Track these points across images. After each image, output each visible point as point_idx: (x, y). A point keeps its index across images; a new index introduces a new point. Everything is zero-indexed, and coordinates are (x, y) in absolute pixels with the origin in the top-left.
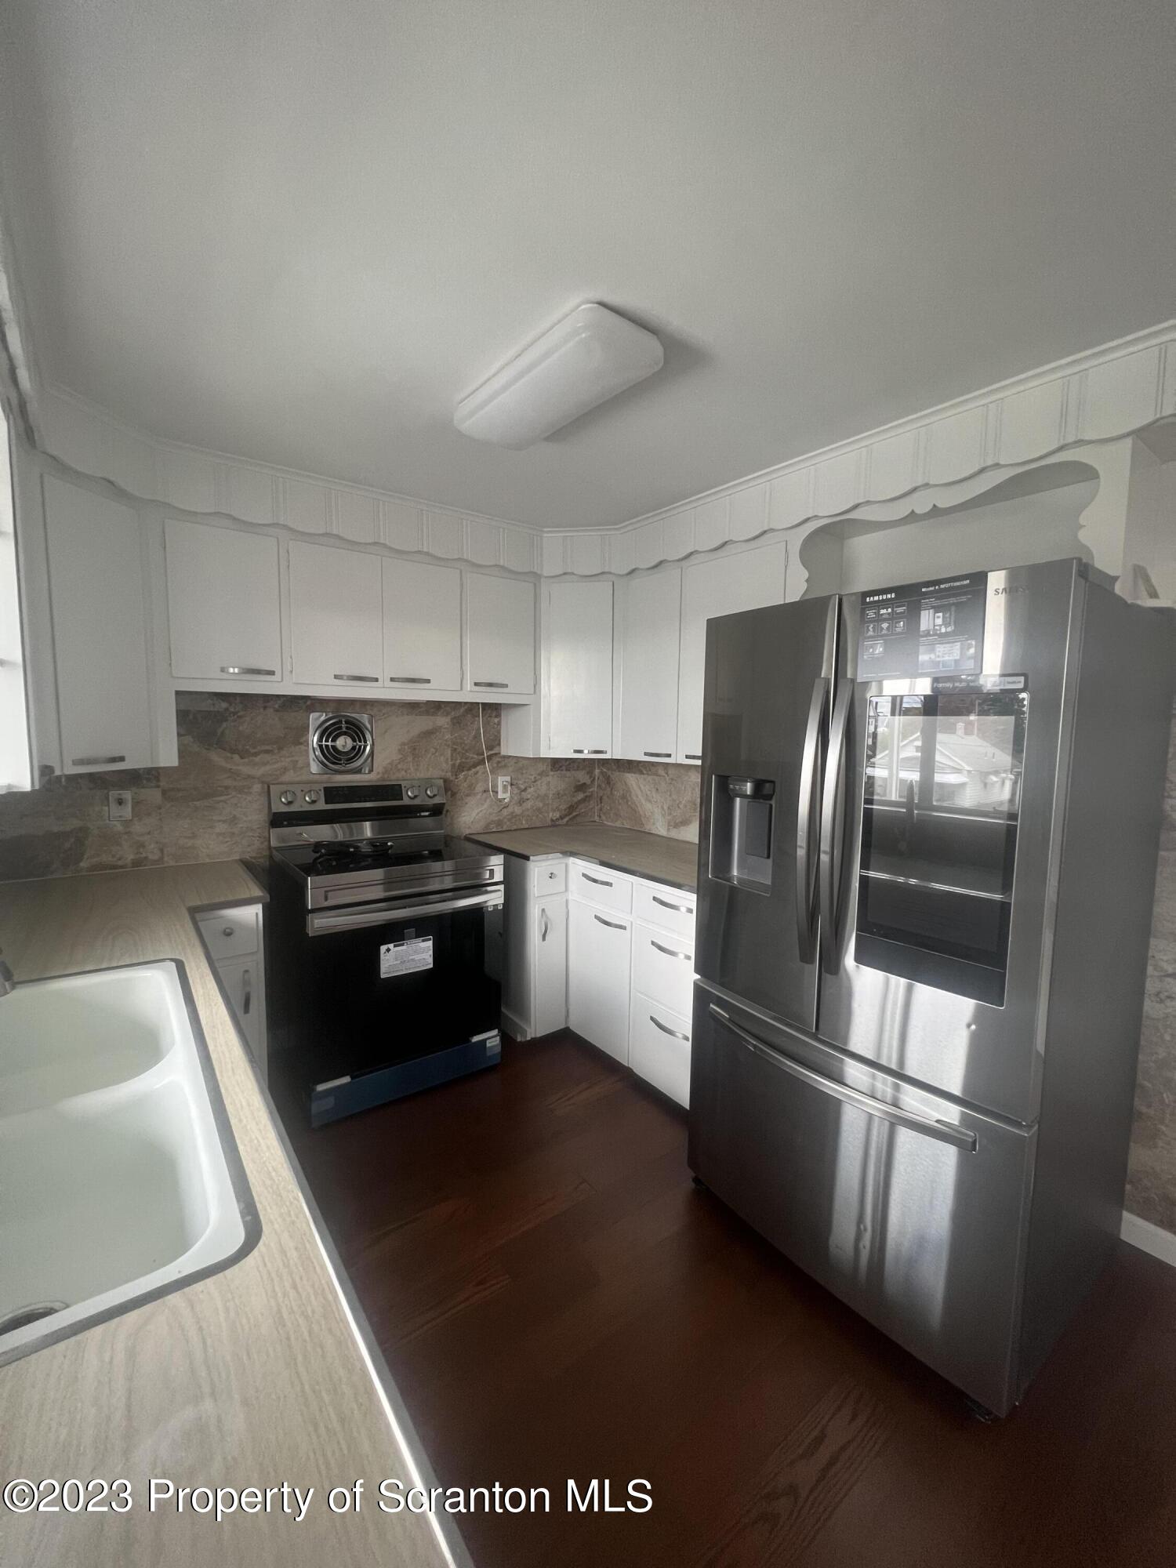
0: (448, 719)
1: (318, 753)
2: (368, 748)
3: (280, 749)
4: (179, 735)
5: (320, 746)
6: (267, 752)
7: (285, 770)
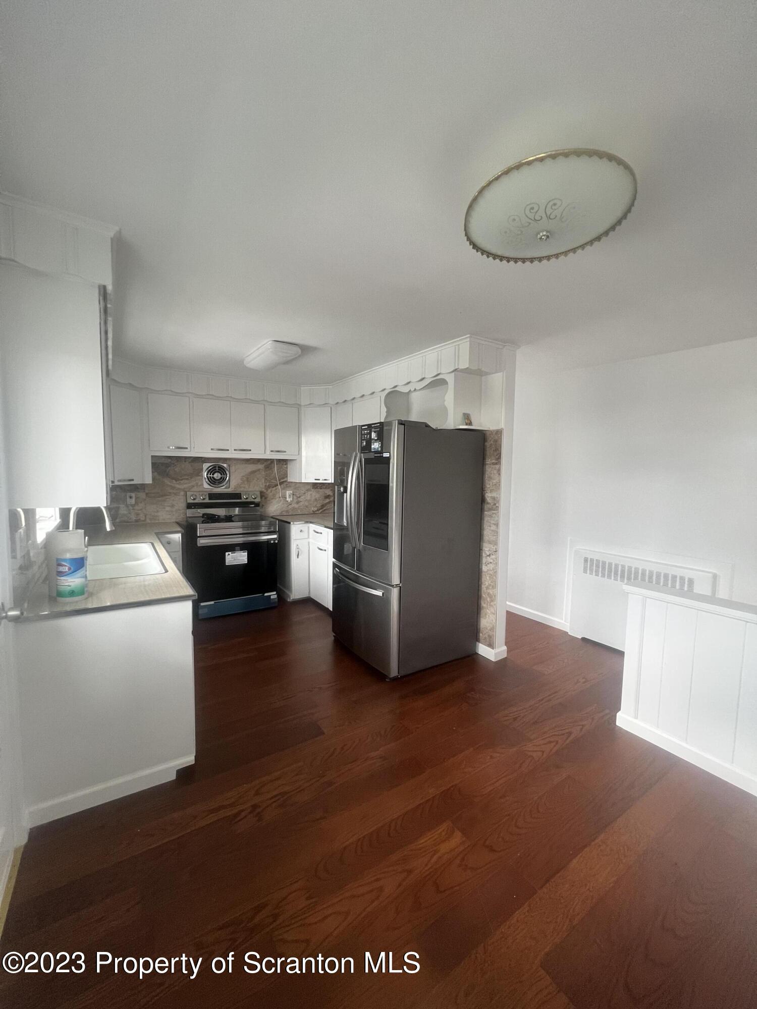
0: (263, 466)
1: (207, 480)
2: (228, 478)
3: (191, 478)
4: (152, 472)
5: (208, 477)
6: (187, 479)
7: (193, 486)
